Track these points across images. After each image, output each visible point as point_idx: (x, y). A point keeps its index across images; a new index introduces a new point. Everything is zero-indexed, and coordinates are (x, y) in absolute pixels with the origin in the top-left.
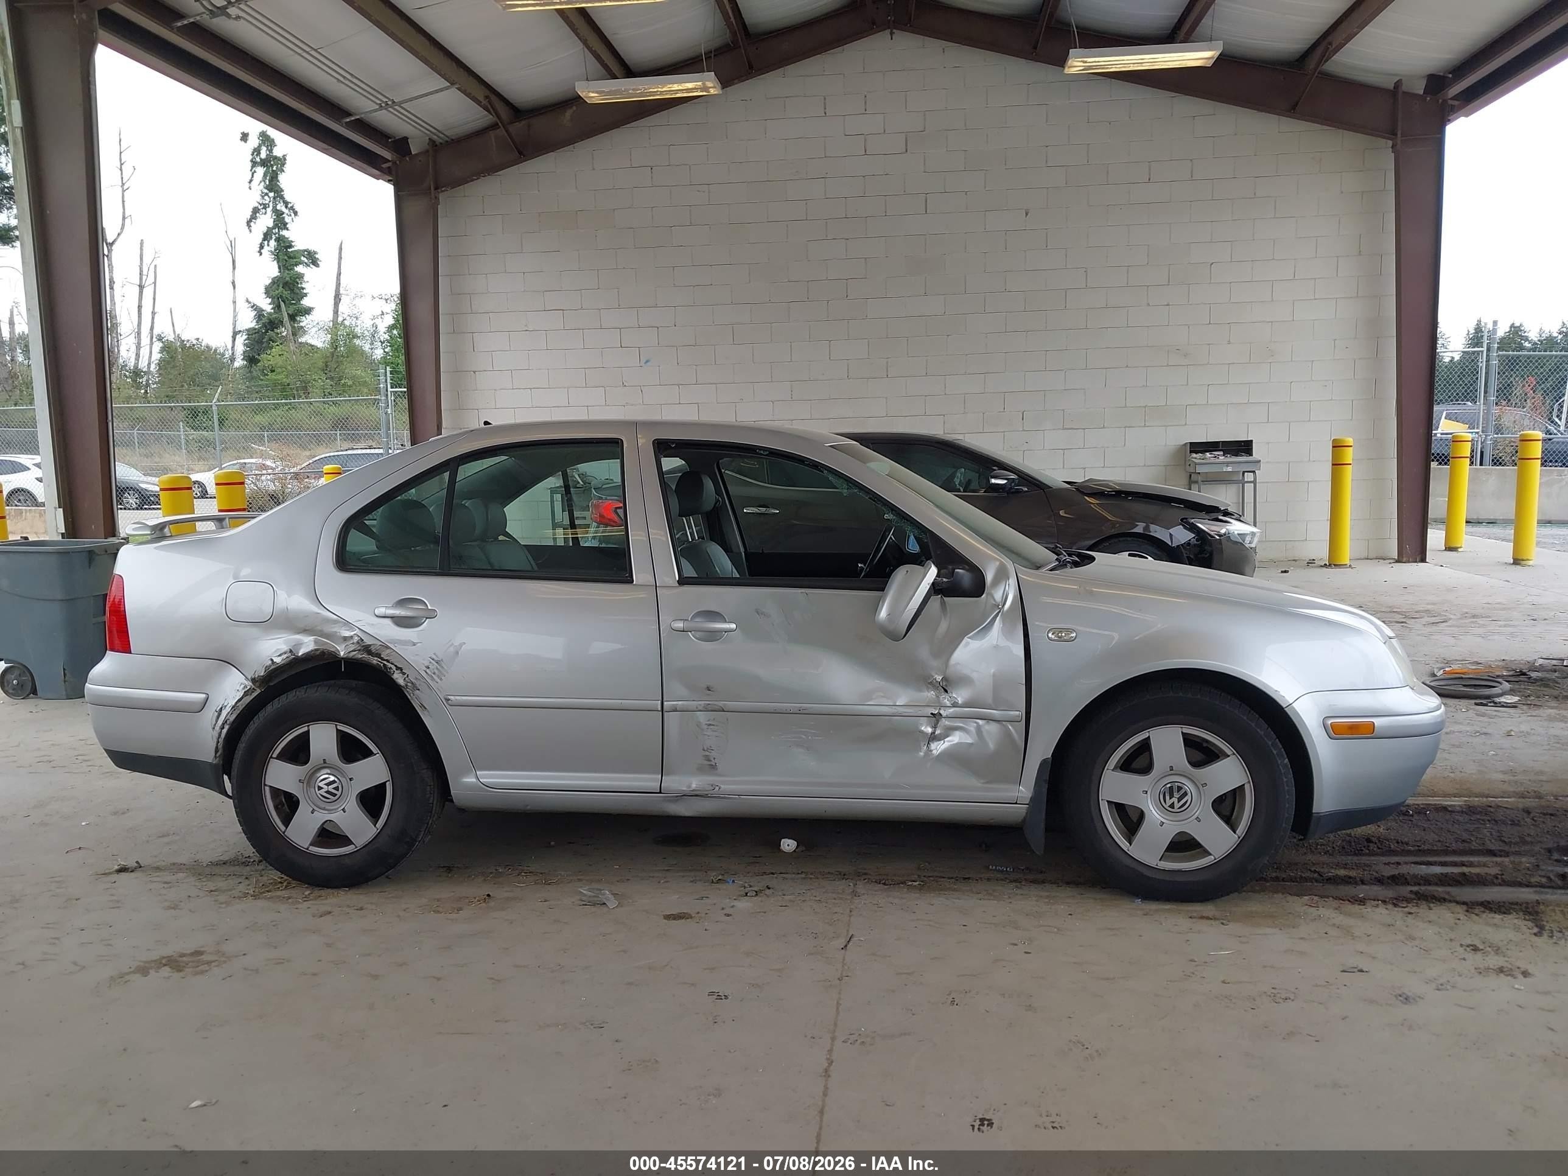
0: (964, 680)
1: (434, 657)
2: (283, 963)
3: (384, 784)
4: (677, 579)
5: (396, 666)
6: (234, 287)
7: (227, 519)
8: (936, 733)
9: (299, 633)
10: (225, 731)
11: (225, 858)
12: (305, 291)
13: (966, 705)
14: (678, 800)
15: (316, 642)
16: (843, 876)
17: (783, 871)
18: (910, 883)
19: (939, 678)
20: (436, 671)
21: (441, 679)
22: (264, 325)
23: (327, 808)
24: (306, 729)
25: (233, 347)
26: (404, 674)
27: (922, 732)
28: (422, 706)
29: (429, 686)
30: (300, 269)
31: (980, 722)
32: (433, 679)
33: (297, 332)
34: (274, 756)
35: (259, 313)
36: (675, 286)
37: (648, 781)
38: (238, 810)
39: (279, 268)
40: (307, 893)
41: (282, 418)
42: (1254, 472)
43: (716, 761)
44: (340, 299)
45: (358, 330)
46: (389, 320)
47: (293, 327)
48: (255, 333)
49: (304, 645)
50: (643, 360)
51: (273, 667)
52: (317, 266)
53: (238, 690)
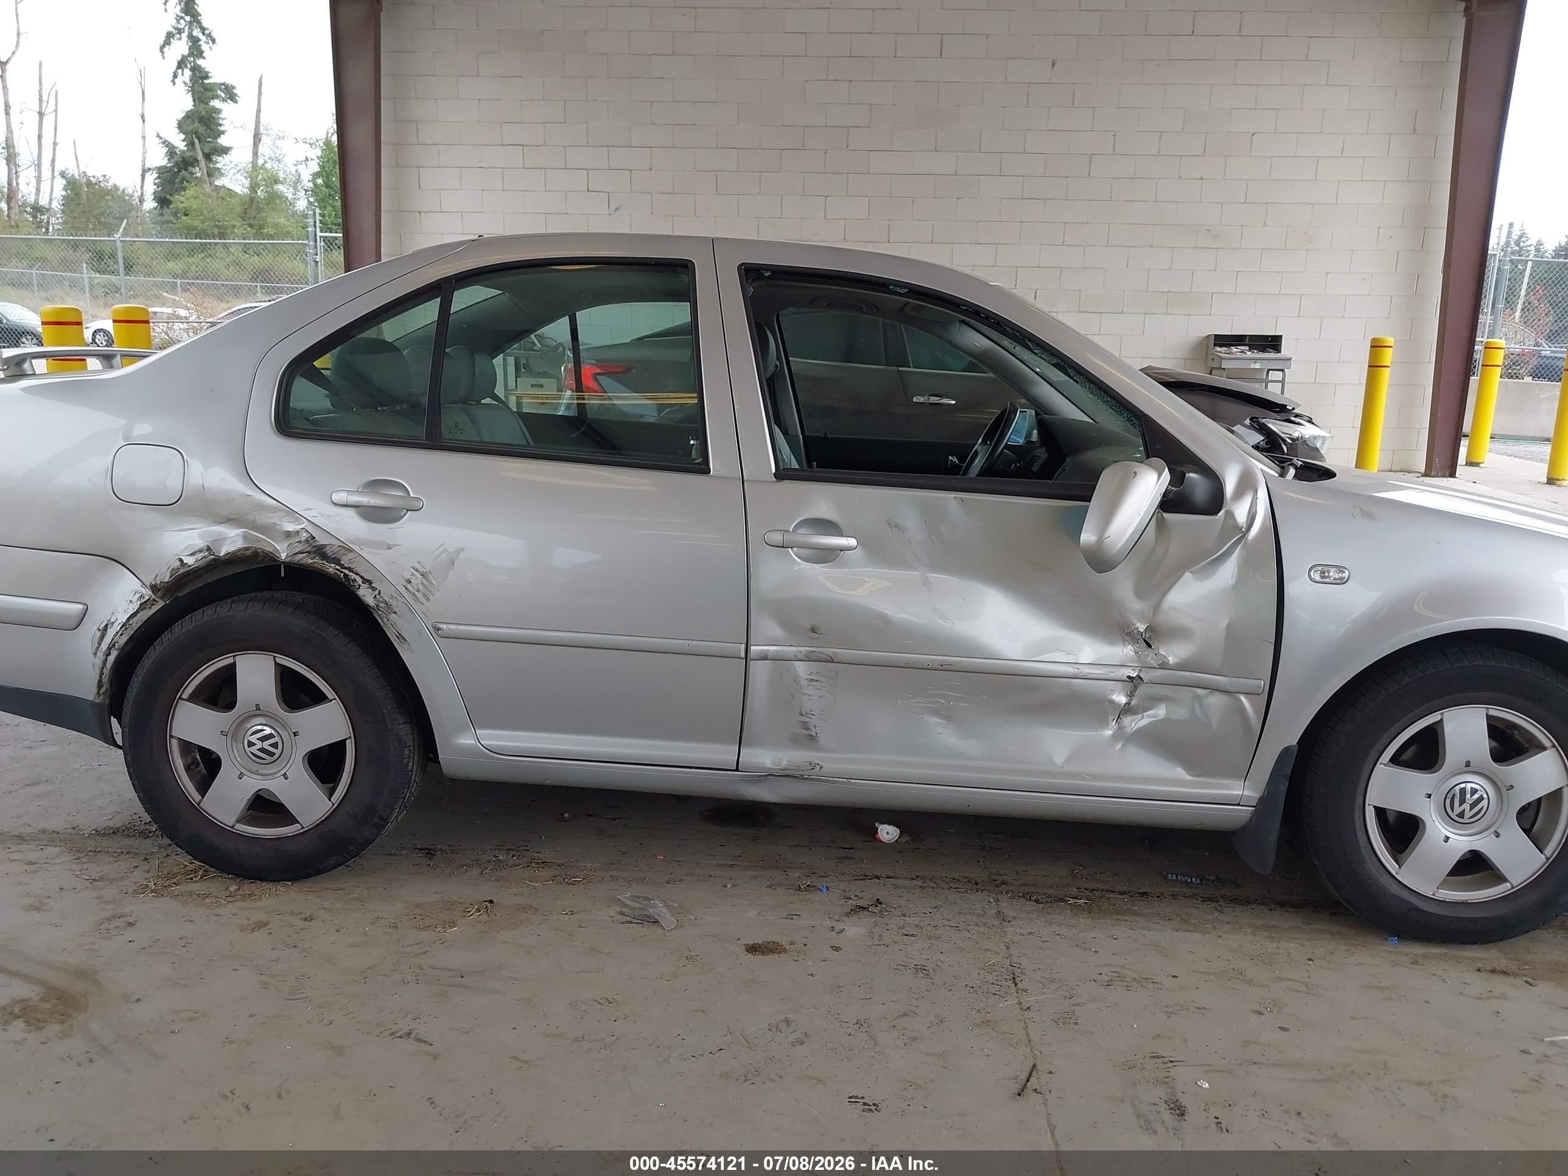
0: (1177, 633)
1: (418, 566)
2: (197, 1018)
3: (343, 742)
4: (774, 471)
5: (362, 577)
6: (144, 121)
7: (119, 357)
8: (1133, 703)
9: (221, 523)
10: (112, 658)
11: (117, 823)
12: (222, 128)
13: (1182, 666)
14: (760, 781)
15: (245, 537)
16: (975, 885)
17: (890, 874)
18: (1072, 901)
19: (1142, 628)
20: (421, 587)
21: (428, 600)
22: (177, 164)
23: (260, 771)
24: (230, 661)
25: (142, 187)
26: (374, 589)
27: (1112, 702)
28: (400, 636)
29: (407, 604)
30: (216, 103)
31: (1200, 691)
32: (416, 598)
33: (212, 173)
34: (185, 696)
35: (171, 151)
36: (652, 124)
37: (723, 753)
38: (131, 770)
39: (194, 101)
40: (232, 888)
41: (197, 266)
42: (1282, 370)
43: (818, 730)
44: (260, 140)
45: (281, 175)
46: (314, 167)
47: (208, 167)
48: (167, 172)
49: (228, 542)
50: (613, 207)
51: (182, 571)
52: (236, 102)
53: (131, 601)
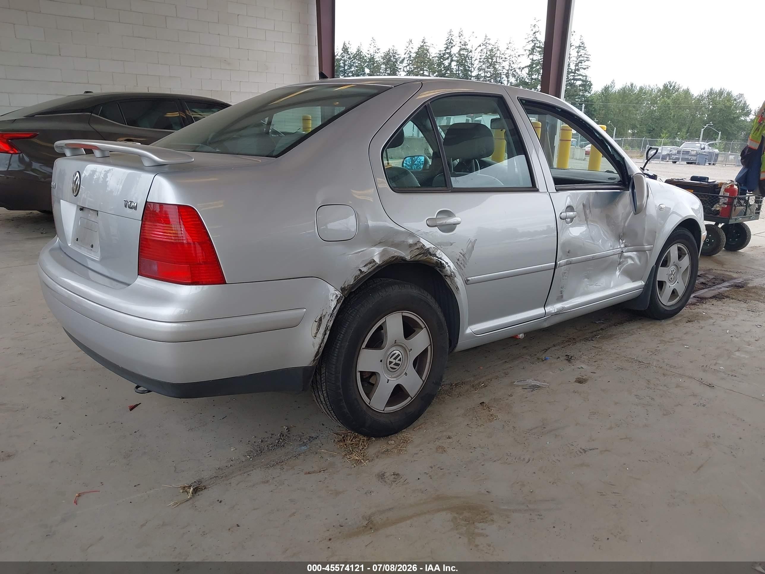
1: (462, 252)
3: (426, 349)
4: (555, 188)
5: (445, 261)
8: (621, 261)
9: (375, 245)
10: (325, 337)
20: (462, 262)
21: (465, 267)
23: (395, 376)
24: (384, 321)
28: (457, 288)
29: (459, 273)
31: (635, 253)
32: (461, 268)
34: (363, 346)
43: (563, 293)
51: (360, 276)
53: (332, 300)
